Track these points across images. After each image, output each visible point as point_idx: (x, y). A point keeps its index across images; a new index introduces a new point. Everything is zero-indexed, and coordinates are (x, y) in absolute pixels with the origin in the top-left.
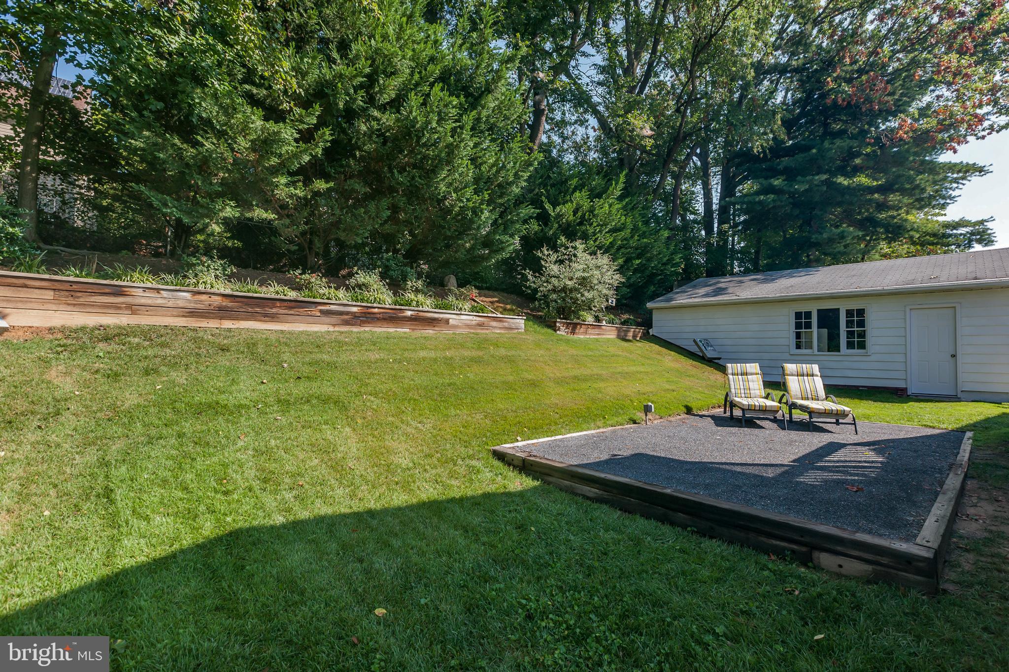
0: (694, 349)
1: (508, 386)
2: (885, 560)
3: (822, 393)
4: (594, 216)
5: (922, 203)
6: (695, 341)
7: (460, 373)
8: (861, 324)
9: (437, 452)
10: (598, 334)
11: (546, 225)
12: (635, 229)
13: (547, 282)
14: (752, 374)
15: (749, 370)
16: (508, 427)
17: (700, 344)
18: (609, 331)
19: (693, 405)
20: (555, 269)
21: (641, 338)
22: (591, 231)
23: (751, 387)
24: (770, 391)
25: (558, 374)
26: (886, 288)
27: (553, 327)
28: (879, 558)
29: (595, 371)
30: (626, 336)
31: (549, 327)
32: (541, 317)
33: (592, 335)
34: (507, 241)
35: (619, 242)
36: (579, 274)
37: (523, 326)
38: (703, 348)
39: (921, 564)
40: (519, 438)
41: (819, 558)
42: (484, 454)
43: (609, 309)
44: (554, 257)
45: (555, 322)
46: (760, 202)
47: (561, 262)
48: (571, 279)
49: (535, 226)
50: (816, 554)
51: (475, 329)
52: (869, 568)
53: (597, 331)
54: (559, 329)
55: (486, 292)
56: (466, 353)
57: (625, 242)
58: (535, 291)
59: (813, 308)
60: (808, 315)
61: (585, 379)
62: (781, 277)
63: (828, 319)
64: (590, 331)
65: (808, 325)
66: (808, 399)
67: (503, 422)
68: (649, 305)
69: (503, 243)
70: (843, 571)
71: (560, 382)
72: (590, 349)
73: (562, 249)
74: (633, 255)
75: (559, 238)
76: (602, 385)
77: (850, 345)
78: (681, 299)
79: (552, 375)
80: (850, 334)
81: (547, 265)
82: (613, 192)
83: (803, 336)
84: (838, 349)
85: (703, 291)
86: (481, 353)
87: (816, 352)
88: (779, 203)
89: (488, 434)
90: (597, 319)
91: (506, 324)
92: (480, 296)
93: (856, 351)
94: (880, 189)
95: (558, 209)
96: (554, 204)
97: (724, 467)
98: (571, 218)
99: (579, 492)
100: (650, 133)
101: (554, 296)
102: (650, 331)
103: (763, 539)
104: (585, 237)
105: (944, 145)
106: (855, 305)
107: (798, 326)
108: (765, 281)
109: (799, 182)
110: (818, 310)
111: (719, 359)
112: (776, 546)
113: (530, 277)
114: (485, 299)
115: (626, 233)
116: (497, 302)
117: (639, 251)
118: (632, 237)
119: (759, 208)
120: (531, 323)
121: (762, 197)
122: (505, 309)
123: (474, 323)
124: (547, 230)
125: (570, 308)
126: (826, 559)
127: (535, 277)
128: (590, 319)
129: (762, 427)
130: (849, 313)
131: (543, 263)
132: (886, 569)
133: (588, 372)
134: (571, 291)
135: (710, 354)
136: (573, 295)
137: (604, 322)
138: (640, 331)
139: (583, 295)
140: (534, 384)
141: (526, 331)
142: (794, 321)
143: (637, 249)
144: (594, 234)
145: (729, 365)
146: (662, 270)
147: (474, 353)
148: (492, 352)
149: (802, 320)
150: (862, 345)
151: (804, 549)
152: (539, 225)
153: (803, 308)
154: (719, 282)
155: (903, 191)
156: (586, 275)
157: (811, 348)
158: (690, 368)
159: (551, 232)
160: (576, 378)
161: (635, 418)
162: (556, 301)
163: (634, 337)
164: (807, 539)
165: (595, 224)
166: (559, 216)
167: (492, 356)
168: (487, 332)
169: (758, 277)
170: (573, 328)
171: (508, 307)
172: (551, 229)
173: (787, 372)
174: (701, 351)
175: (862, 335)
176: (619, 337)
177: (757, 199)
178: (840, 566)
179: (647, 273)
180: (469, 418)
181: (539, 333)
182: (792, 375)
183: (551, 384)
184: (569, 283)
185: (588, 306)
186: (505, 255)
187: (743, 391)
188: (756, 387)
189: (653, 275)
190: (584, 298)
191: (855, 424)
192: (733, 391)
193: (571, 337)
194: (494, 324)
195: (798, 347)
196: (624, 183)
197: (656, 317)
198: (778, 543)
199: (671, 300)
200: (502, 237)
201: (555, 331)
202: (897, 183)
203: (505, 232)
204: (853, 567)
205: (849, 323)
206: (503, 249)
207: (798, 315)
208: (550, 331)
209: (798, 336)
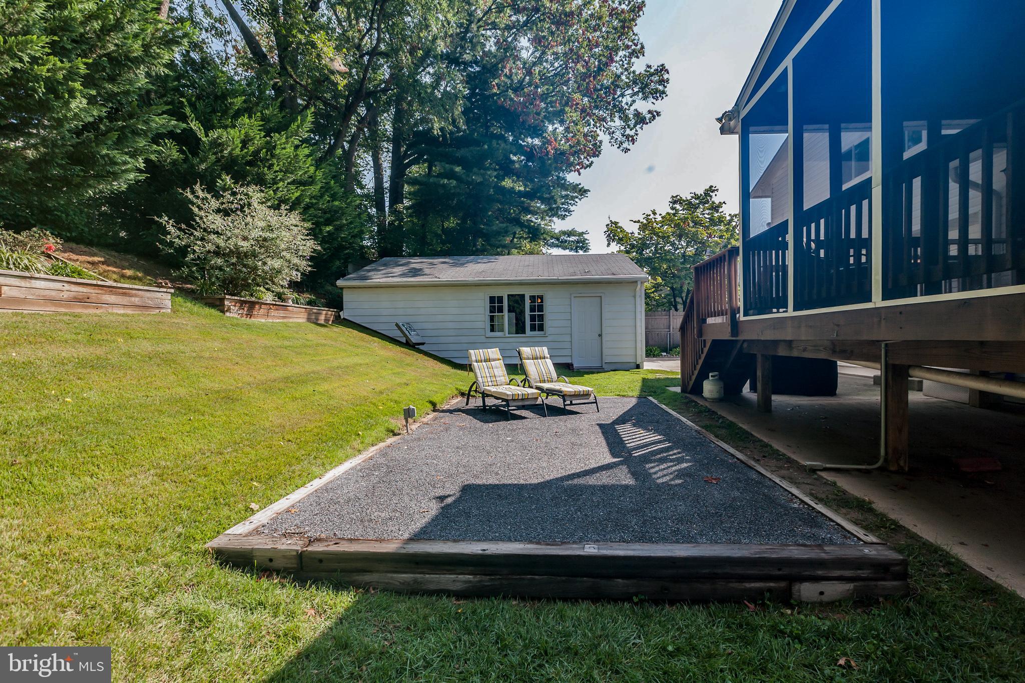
0: (396, 334)
1: (184, 406)
2: (864, 573)
3: (554, 375)
4: (273, 156)
5: (554, 212)
6: (397, 325)
7: (65, 393)
8: (541, 308)
9: (64, 608)
10: (284, 317)
11: (195, 154)
12: (326, 188)
13: (202, 239)
14: (494, 360)
15: (492, 356)
16: (219, 488)
17: (404, 329)
18: (297, 313)
19: (435, 399)
20: (217, 222)
21: (333, 321)
22: (269, 176)
23: (496, 374)
24: (512, 377)
25: (259, 377)
26: (560, 278)
27: (218, 305)
28: (860, 573)
29: (309, 368)
30: (317, 319)
31: (212, 305)
32: (193, 291)
33: (275, 319)
34: (125, 163)
35: (307, 200)
36: (255, 233)
37: (169, 303)
38: (408, 334)
39: (897, 568)
40: (253, 506)
41: (799, 591)
42: (198, 567)
43: (293, 285)
44: (214, 204)
45: (222, 300)
46: (444, 186)
47: (226, 213)
48: (245, 239)
49: (172, 152)
50: (796, 587)
51: (70, 307)
52: (850, 586)
53: (282, 313)
54: (229, 310)
55: (74, 245)
56: (66, 352)
57: (314, 201)
58: (183, 251)
59: (504, 293)
60: (500, 299)
61: (302, 380)
62: (468, 262)
63: (516, 302)
64: (273, 313)
65: (501, 310)
66: (544, 381)
67: (203, 481)
68: (340, 283)
69: (116, 164)
70: (825, 598)
71: (268, 387)
72: (284, 338)
73: (227, 195)
74: (322, 220)
75: (220, 177)
76: (325, 386)
77: (533, 328)
78: (378, 278)
79: (251, 379)
80: (533, 318)
81: (202, 213)
82: (297, 131)
83: (496, 319)
84: (524, 332)
85: (398, 270)
86: (100, 351)
87: (507, 335)
88: (458, 190)
89: (185, 515)
90: (280, 296)
91: (136, 300)
92: (65, 252)
93: (537, 333)
94: (526, 195)
95: (214, 134)
96: (208, 127)
97: (576, 481)
98: (237, 151)
99: (432, 587)
100: (343, 69)
101: (219, 261)
102: (341, 313)
103: (735, 585)
104: (260, 181)
105: (570, 166)
106: (536, 292)
107: (492, 310)
108: (455, 265)
109: (475, 174)
110: (508, 295)
111: (423, 344)
112: (750, 589)
113: (170, 228)
114: (75, 257)
115: (314, 189)
116: (103, 263)
117: (328, 215)
118: (322, 196)
119: (441, 191)
120: (180, 300)
121: (446, 181)
122: (123, 276)
123: (66, 295)
124: (196, 161)
125: (245, 279)
126: (807, 591)
127: (180, 229)
128: (269, 298)
129: (525, 418)
130: (533, 298)
131: (196, 210)
132: (866, 583)
133: (297, 371)
134: (246, 255)
135: (414, 339)
136: (250, 262)
137: (290, 302)
138: (330, 313)
139: (265, 264)
140: (228, 398)
141: (174, 311)
142: (489, 305)
143: (325, 213)
144: (275, 182)
145: (472, 351)
146: (350, 244)
147: (84, 352)
148: (124, 349)
149: (495, 304)
150: (541, 328)
151: (783, 584)
152: (181, 151)
153: (497, 293)
154: (409, 263)
155: (543, 200)
156: (268, 235)
157: (502, 330)
158: (403, 355)
159: (203, 166)
160: (287, 380)
161: (391, 427)
162: (220, 269)
163: (327, 320)
164: (785, 571)
165: (276, 168)
166: (216, 144)
167: (128, 355)
168: (98, 312)
169: (447, 260)
170: (251, 307)
171: (129, 272)
172: (202, 161)
173: (524, 356)
174: (405, 335)
175: (541, 318)
176: (309, 320)
177: (442, 182)
178: (822, 593)
179: (335, 244)
180: (123, 489)
181: (198, 315)
182: (528, 359)
183: (255, 394)
184: (241, 243)
185: (268, 279)
186: (120, 186)
187: (489, 380)
188: (501, 373)
189: (341, 248)
190: (266, 268)
191: (596, 402)
192: (480, 379)
193: (249, 321)
194: (112, 299)
195: (492, 330)
196: (313, 123)
197: (347, 297)
198: (753, 585)
199: (366, 278)
200: (114, 153)
201: (223, 312)
202: (539, 192)
203: (119, 144)
204: (834, 590)
205: (532, 309)
206: (115, 176)
207: (492, 299)
208: (214, 312)
209: (492, 319)
